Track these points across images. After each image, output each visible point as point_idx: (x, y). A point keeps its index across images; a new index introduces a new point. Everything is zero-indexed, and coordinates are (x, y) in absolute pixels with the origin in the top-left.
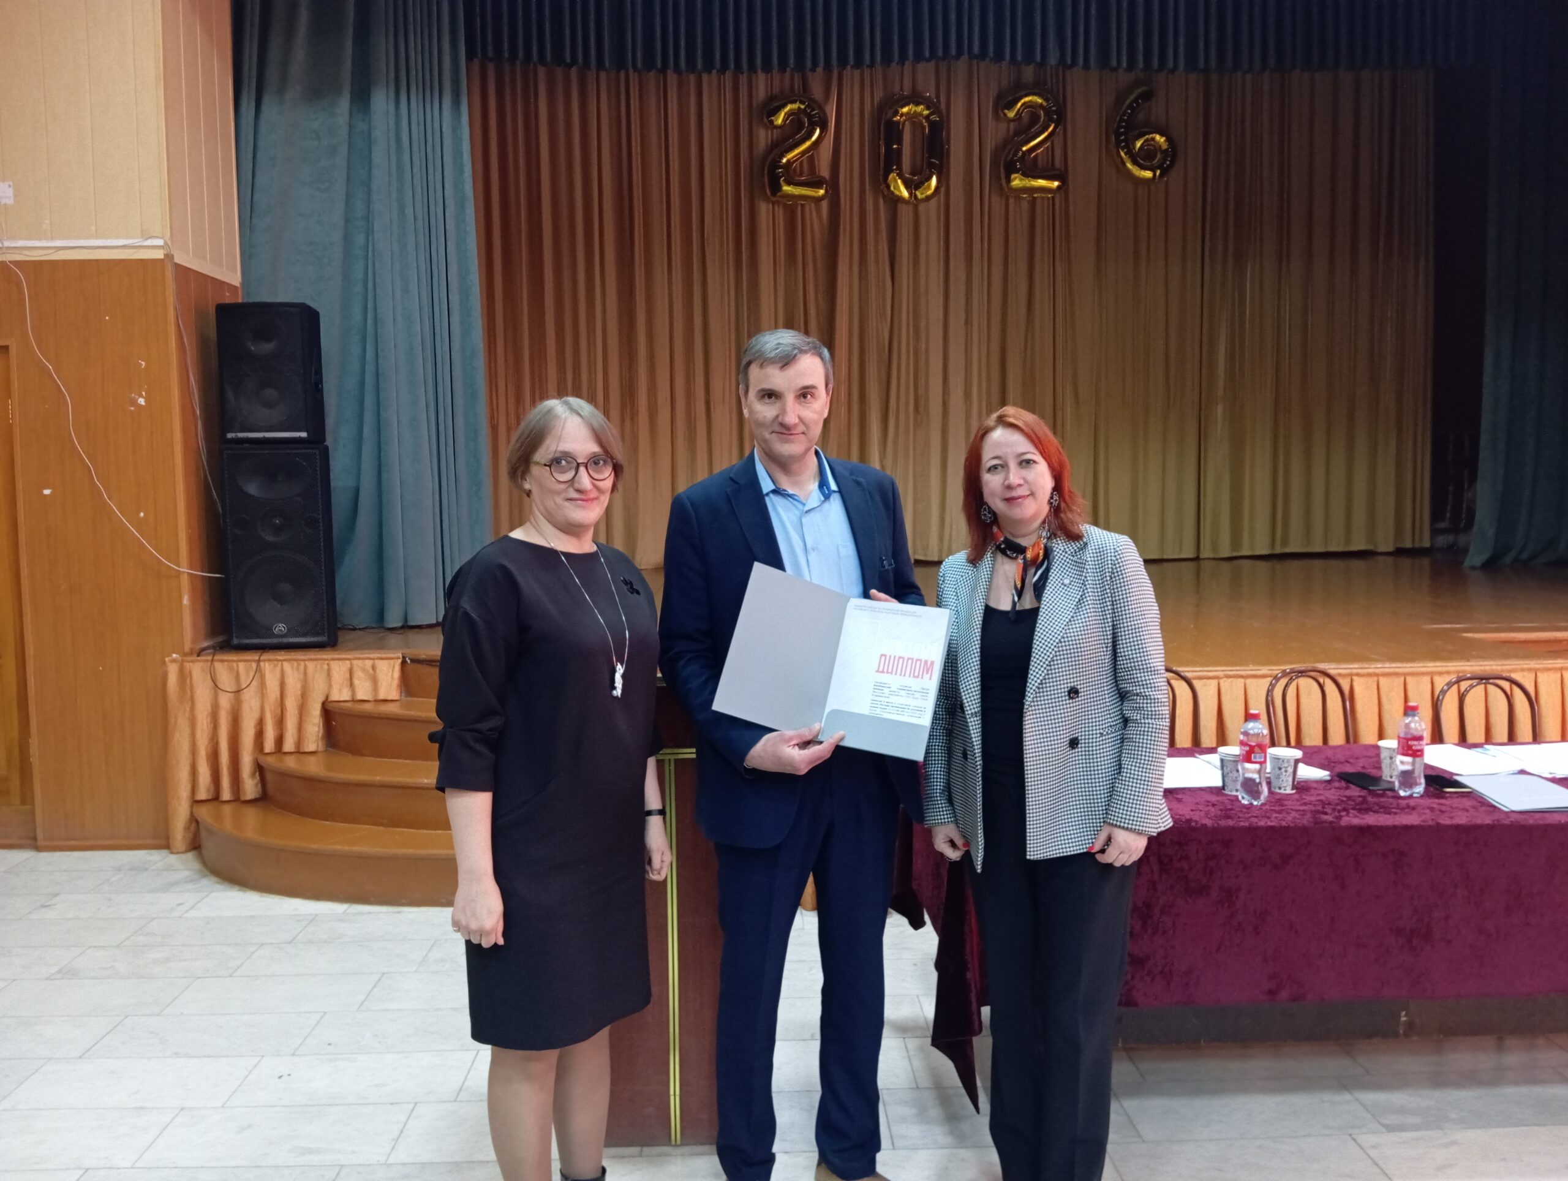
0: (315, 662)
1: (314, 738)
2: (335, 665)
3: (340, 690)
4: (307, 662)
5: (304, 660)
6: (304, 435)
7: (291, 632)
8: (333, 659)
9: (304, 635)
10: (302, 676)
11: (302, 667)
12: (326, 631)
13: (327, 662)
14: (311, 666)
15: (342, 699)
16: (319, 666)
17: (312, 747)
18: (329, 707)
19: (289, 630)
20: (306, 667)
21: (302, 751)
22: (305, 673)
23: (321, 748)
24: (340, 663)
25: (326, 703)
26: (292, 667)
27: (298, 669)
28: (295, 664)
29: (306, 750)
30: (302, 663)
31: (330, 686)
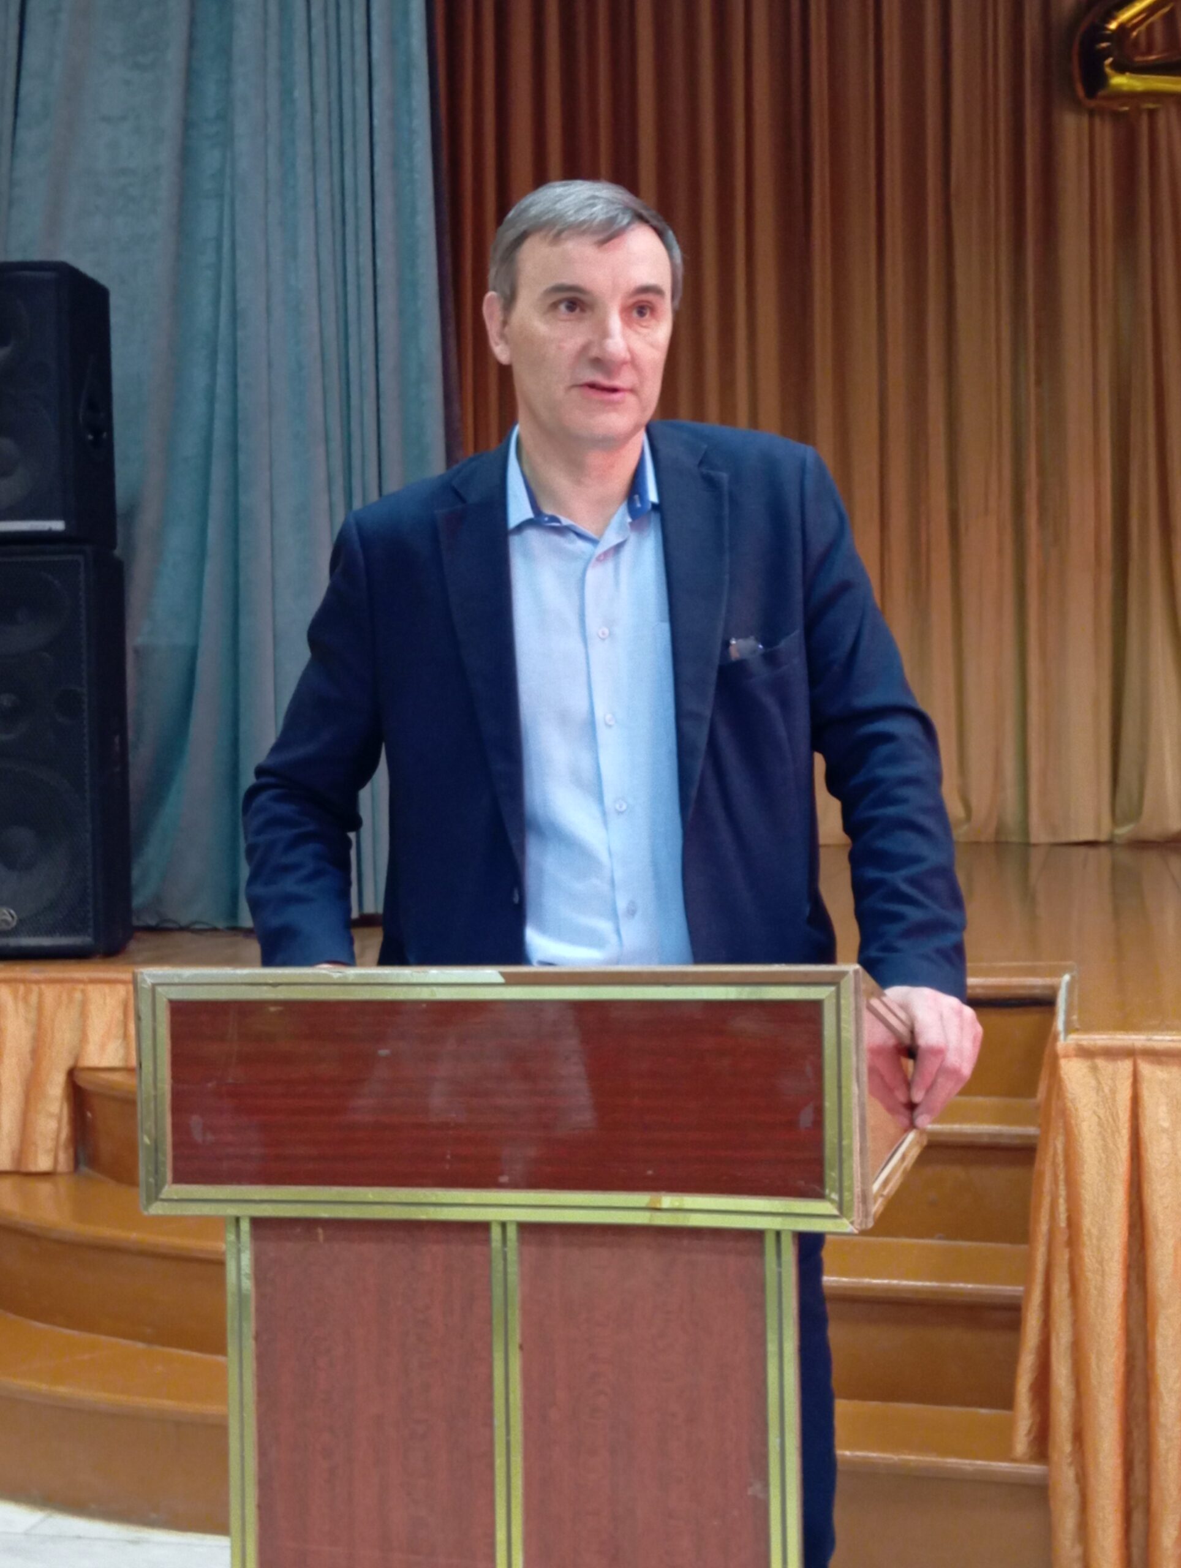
0: (58, 986)
1: (50, 1144)
2: (95, 993)
3: (103, 1047)
4: (43, 986)
5: (37, 982)
6: (58, 525)
7: (23, 926)
8: (93, 981)
9: (50, 932)
10: (33, 1016)
11: (34, 999)
12: (91, 923)
13: (81, 986)
14: (50, 993)
15: (105, 1063)
16: (64, 997)
17: (44, 1163)
18: (83, 1080)
19: (21, 921)
20: (41, 995)
21: (23, 1169)
22: (40, 1009)
23: (64, 1162)
24: (106, 988)
25: (76, 1073)
26: (15, 998)
27: (26, 1000)
28: (22, 988)
29: (33, 1168)
30: (35, 988)
31: (83, 1039)
